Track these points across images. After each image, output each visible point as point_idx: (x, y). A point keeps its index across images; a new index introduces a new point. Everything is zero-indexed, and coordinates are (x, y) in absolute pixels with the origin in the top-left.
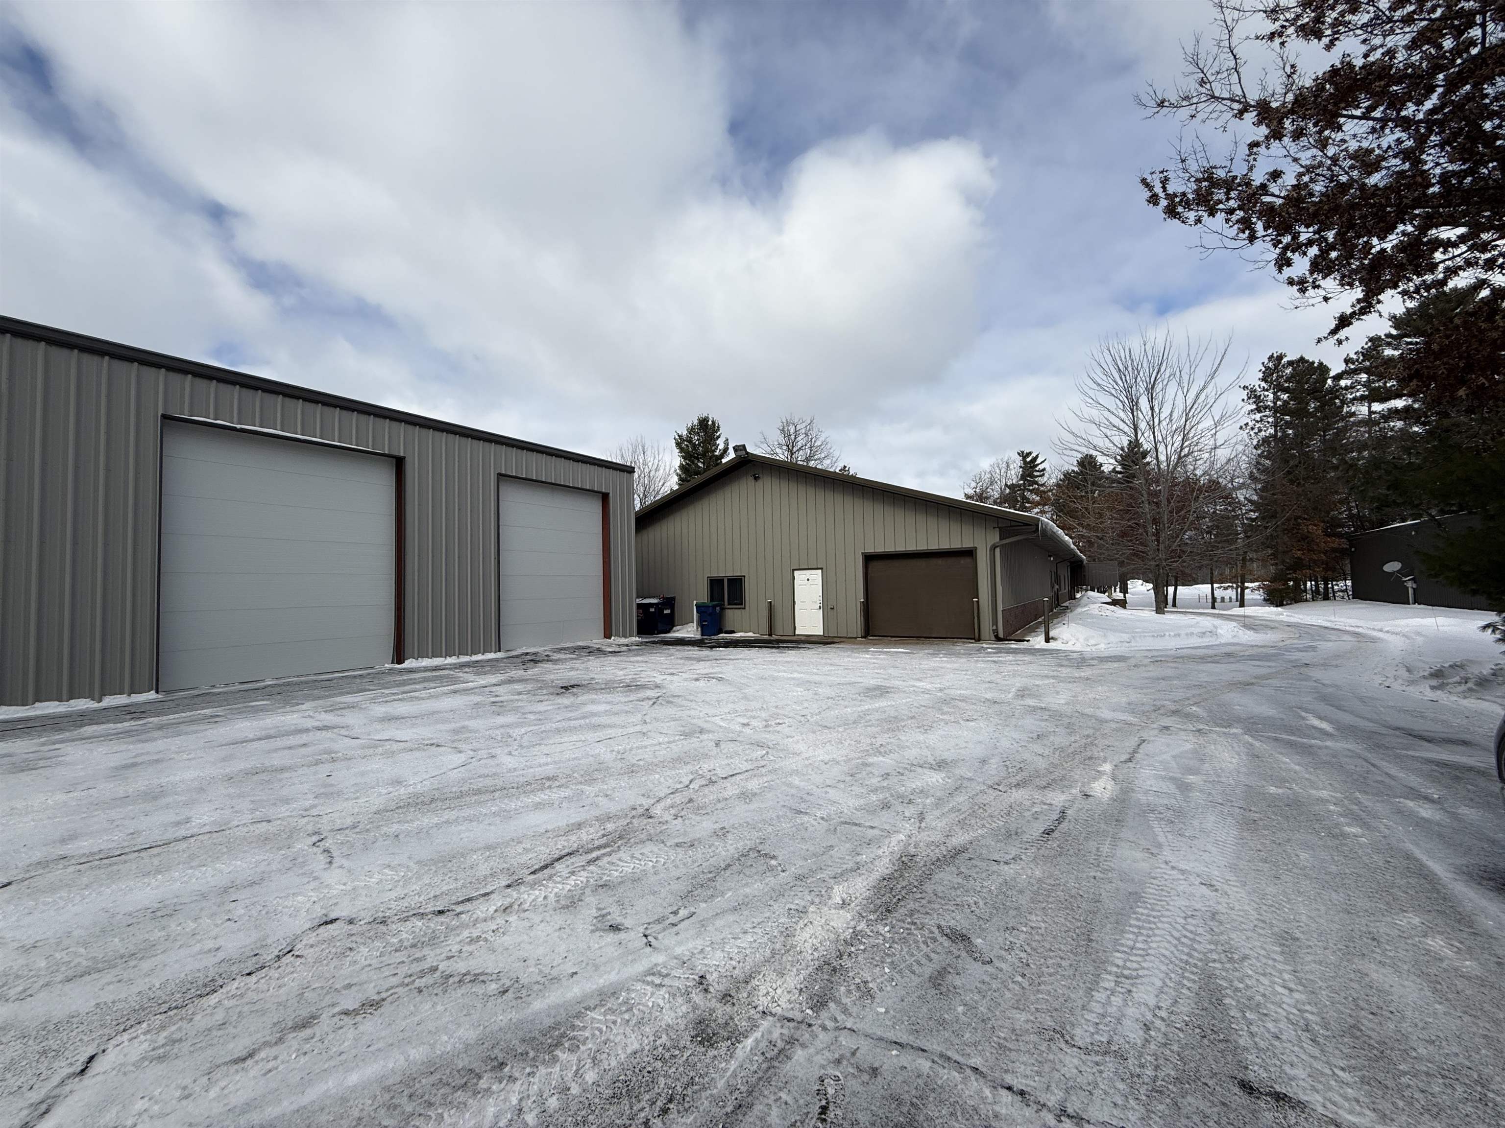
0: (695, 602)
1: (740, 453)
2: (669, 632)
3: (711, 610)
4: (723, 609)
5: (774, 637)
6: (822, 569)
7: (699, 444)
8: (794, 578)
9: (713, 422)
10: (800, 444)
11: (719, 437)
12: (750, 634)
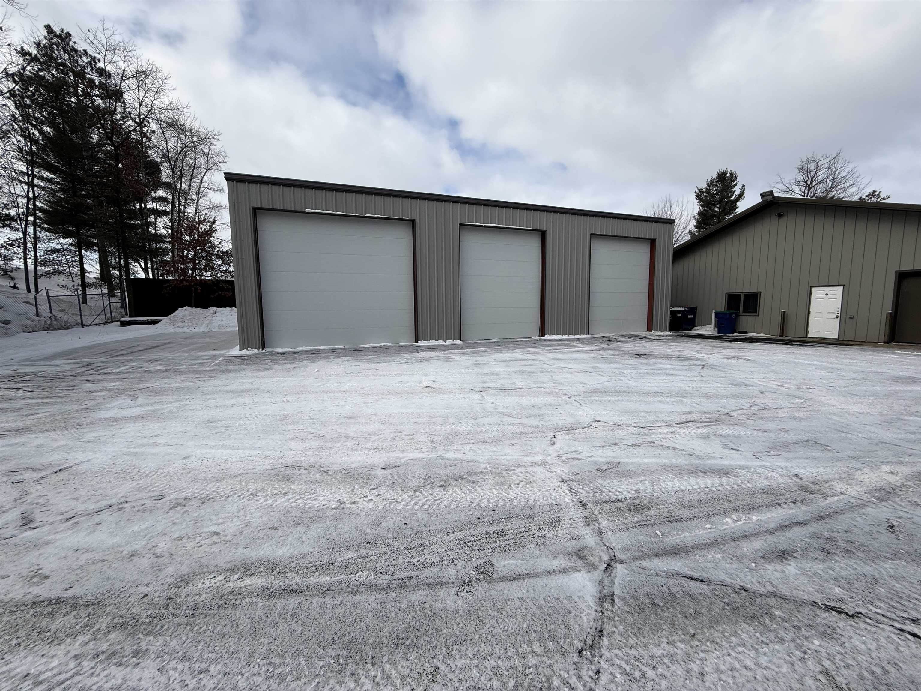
0: (714, 311)
1: (766, 198)
2: (690, 330)
3: (728, 316)
4: (738, 316)
5: (785, 338)
6: (844, 285)
7: (717, 194)
8: (811, 293)
9: (732, 174)
10: (820, 178)
11: (736, 185)
12: (762, 335)
